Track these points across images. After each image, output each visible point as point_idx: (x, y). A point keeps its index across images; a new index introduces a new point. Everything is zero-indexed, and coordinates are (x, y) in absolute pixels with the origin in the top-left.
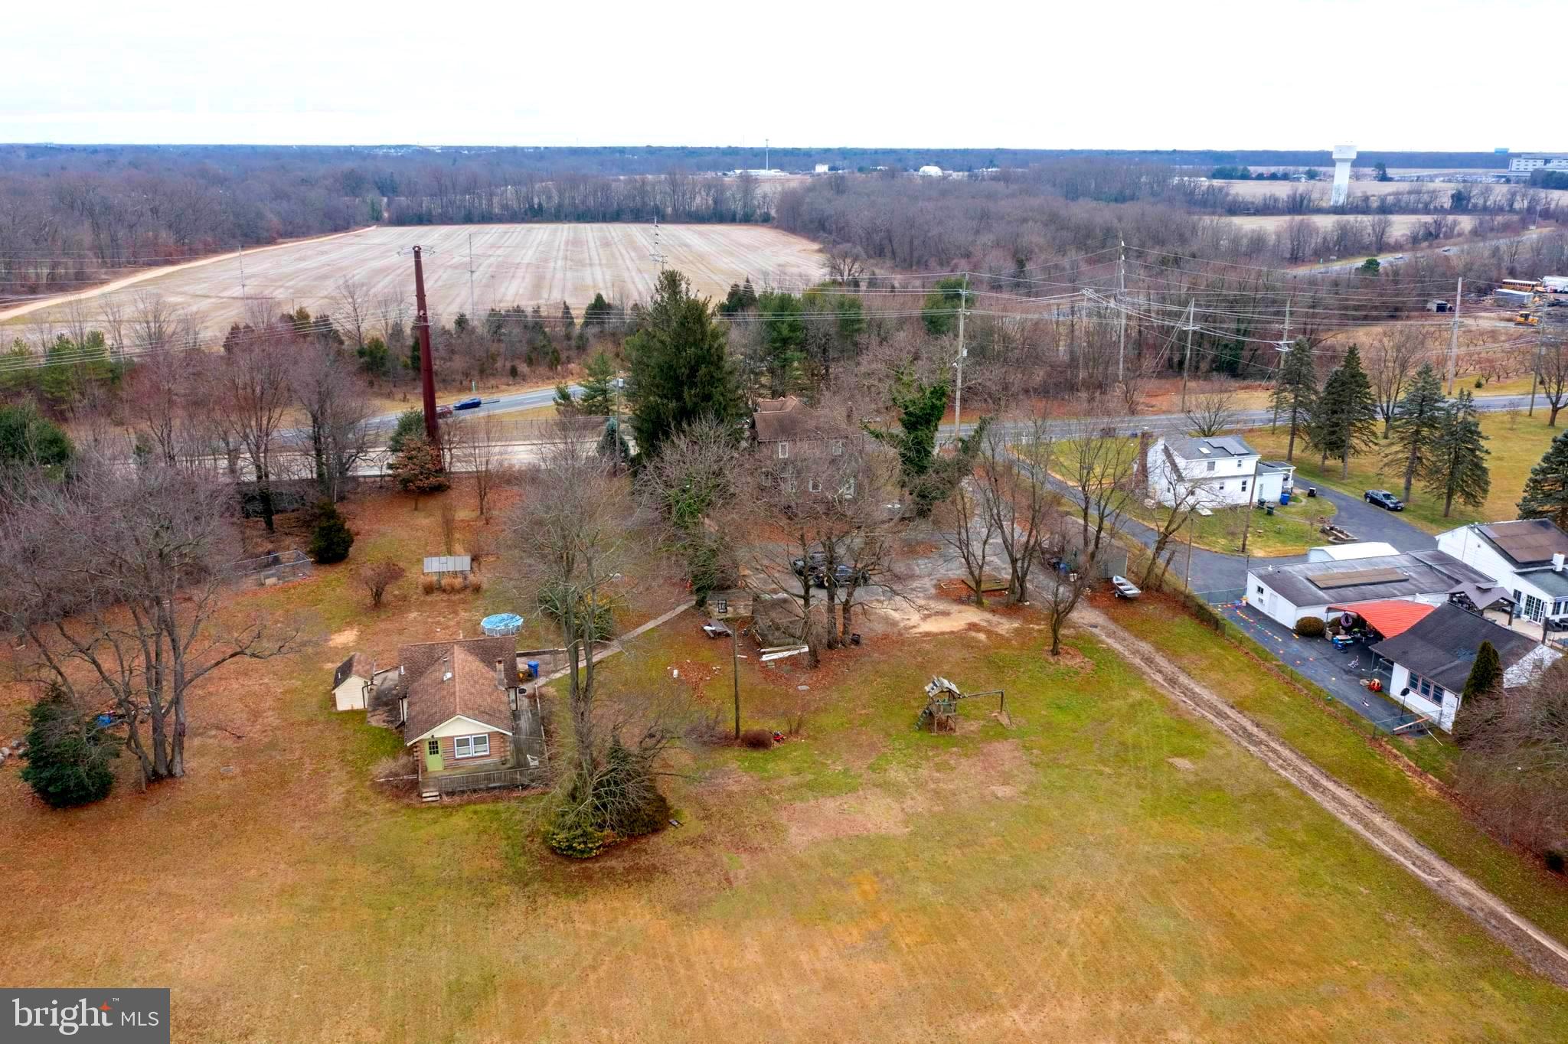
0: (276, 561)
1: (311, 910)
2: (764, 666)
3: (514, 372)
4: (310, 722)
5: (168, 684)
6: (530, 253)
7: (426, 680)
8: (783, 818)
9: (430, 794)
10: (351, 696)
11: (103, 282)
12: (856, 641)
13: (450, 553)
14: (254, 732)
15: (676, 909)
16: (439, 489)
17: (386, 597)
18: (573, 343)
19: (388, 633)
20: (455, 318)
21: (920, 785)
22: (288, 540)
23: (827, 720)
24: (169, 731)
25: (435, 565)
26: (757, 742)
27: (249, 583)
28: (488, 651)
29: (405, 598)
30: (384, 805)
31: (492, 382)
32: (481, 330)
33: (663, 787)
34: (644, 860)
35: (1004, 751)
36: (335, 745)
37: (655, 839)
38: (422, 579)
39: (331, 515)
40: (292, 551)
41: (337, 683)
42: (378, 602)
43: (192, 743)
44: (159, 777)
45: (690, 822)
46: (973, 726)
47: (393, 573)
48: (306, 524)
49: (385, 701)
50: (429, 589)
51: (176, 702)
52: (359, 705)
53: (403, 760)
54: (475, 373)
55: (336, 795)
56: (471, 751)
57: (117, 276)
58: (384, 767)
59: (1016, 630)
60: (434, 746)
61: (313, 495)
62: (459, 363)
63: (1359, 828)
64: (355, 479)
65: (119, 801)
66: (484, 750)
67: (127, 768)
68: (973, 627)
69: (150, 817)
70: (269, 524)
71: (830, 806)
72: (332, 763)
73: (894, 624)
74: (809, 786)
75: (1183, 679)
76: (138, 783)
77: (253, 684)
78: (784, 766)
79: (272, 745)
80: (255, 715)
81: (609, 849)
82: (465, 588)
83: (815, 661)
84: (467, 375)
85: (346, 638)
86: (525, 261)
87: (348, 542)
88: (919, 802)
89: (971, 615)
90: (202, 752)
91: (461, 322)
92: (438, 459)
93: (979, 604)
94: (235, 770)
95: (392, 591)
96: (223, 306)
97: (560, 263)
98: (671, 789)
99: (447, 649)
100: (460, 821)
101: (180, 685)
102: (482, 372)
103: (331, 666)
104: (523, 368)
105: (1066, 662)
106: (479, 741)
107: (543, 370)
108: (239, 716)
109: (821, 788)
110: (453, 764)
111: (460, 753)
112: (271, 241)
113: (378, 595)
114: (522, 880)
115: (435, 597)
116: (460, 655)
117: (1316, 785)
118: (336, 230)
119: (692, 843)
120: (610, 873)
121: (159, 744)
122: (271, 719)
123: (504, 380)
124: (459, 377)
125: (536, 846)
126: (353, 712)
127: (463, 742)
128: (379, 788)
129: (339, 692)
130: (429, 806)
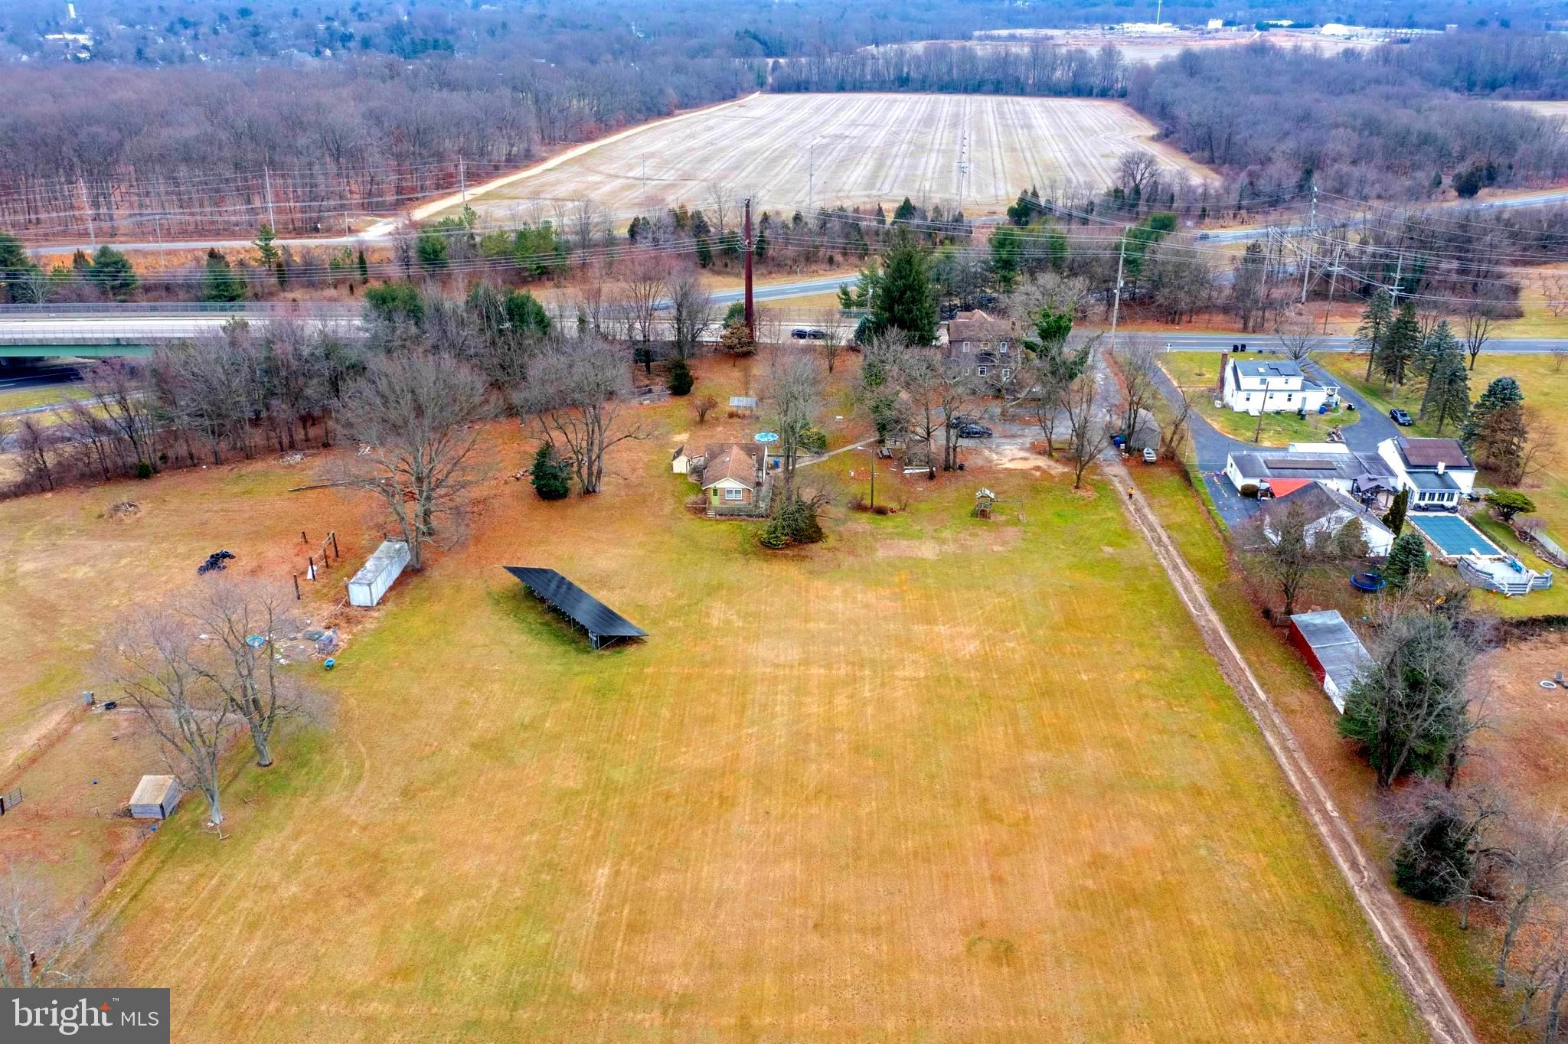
0: (650, 391)
1: (652, 552)
2: (904, 477)
3: (831, 260)
4: (660, 476)
5: (596, 449)
6: (883, 133)
7: (717, 461)
8: (878, 545)
9: (711, 513)
10: (681, 466)
11: (543, 160)
12: (961, 468)
13: (747, 394)
14: (633, 478)
15: (811, 573)
16: (747, 355)
17: (707, 417)
18: (881, 238)
19: (705, 437)
20: (793, 214)
21: (955, 541)
22: (658, 379)
23: (923, 506)
24: (595, 468)
25: (736, 402)
26: (881, 511)
27: (635, 402)
28: (753, 450)
29: (717, 419)
30: (689, 516)
31: (814, 267)
32: (812, 223)
33: (820, 522)
34: (803, 553)
35: (1011, 532)
36: (671, 488)
37: (813, 546)
38: (728, 409)
39: (682, 367)
40: (660, 386)
41: (675, 458)
42: (702, 420)
43: (604, 479)
44: (589, 492)
45: (831, 541)
46: (1003, 518)
47: (711, 404)
48: (669, 370)
49: (698, 471)
50: (731, 415)
51: (599, 457)
52: (684, 471)
53: (700, 496)
54: (802, 259)
55: (668, 509)
56: (733, 496)
57: (554, 153)
58: (692, 498)
59: (1064, 474)
60: (715, 491)
61: (674, 354)
62: (791, 251)
63: (1181, 589)
64: (701, 343)
65: (573, 498)
66: (740, 496)
67: (575, 484)
68: (1038, 468)
69: (584, 508)
70: (648, 367)
71: (905, 543)
72: (668, 496)
73: (991, 461)
74: (898, 534)
75: (1146, 511)
76: (579, 494)
77: (633, 456)
78: (890, 524)
79: (640, 485)
80: (634, 470)
81: (787, 545)
82: (750, 417)
83: (931, 476)
84: (795, 261)
85: (682, 437)
86: (875, 144)
87: (691, 384)
88: (950, 548)
89: (1042, 462)
90: (608, 483)
91: (797, 218)
92: (751, 336)
93: (1050, 456)
94: (623, 493)
95: (710, 415)
96: (630, 187)
97: (904, 147)
98: (824, 524)
99: (730, 447)
100: (724, 527)
101: (601, 449)
102: (808, 259)
103: (673, 451)
104: (839, 258)
105: (1080, 493)
106: (737, 492)
107: (853, 260)
108: (627, 472)
109: (903, 535)
110: (724, 501)
111: (728, 497)
112: (669, 114)
113: (702, 416)
114: (745, 553)
115: (735, 420)
116: (735, 450)
117: (1176, 567)
118: (725, 99)
119: (829, 549)
120: (786, 556)
121: (590, 474)
122: (640, 472)
123: (824, 266)
124: (789, 262)
125: (755, 541)
126: (681, 474)
127: (730, 492)
128: (688, 509)
129: (675, 463)
130: (710, 519)
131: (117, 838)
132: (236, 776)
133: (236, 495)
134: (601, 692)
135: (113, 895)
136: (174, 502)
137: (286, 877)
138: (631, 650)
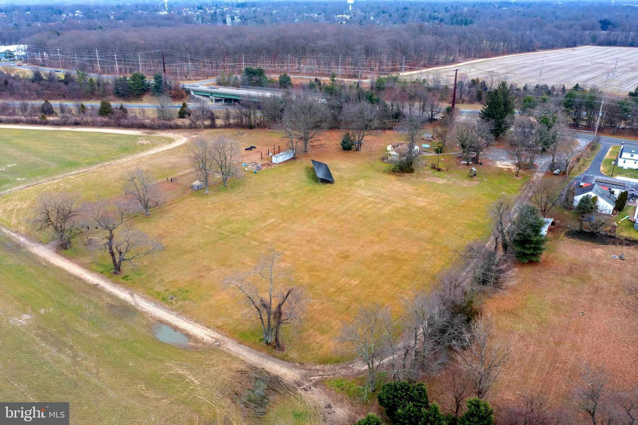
8: (427, 178)
23: (455, 171)
25: (426, 135)
26: (439, 170)
30: (379, 161)
34: (402, 175)
36: (382, 153)
37: (407, 174)
38: (422, 137)
44: (357, 150)
45: (414, 174)
46: (478, 178)
50: (422, 139)
53: (385, 155)
55: (375, 158)
56: (394, 157)
74: (437, 176)
76: (354, 150)
78: (438, 173)
79: (374, 151)
83: (468, 164)
94: (367, 152)
105: (516, 178)
106: (396, 156)
110: (392, 158)
118: (568, 46)
120: (396, 174)
127: (394, 155)
128: (380, 159)
129: (388, 147)
130: (384, 162)
131: (187, 190)
132: (218, 186)
133: (268, 136)
134: (310, 191)
135: (179, 199)
136: (253, 135)
137: (211, 204)
138: (328, 185)
